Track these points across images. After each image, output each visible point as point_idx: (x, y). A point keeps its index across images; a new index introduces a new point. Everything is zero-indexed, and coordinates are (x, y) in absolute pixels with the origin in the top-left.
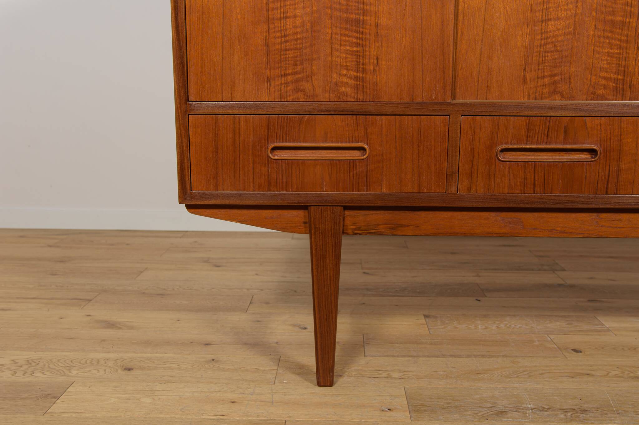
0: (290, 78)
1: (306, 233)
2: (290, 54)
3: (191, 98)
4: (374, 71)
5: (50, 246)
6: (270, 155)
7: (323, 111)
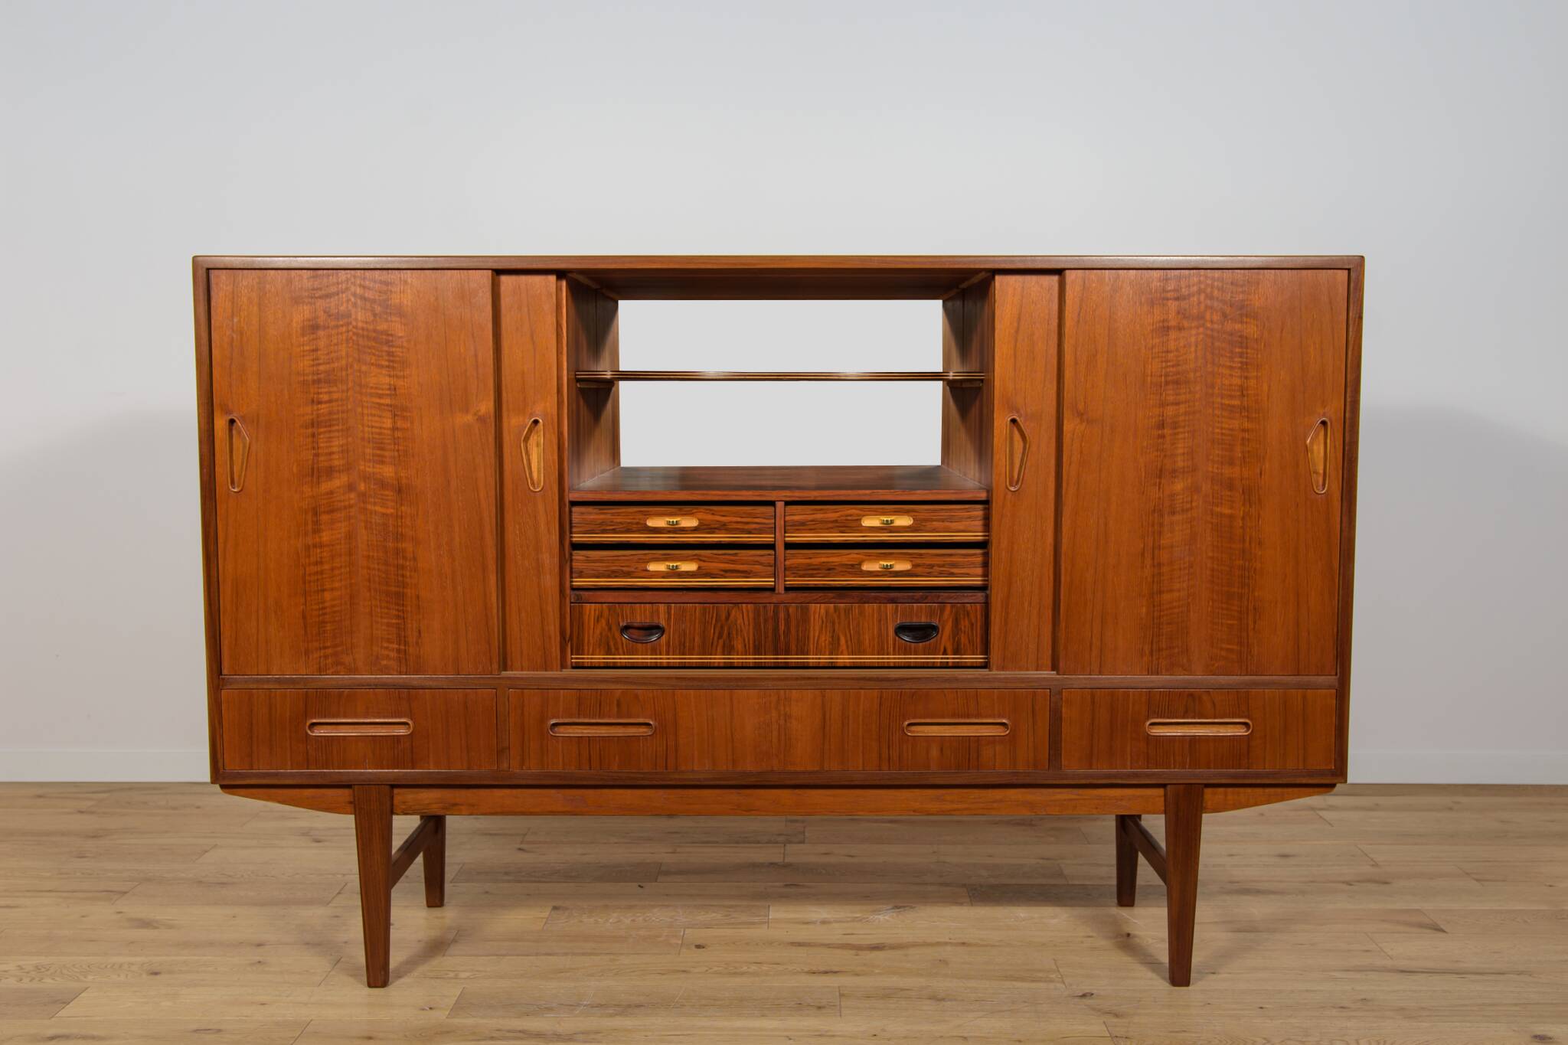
0: (329, 651)
1: (351, 814)
2: (329, 627)
3: (225, 672)
4: (417, 643)
5: (81, 812)
6: (309, 732)
7: (363, 686)
